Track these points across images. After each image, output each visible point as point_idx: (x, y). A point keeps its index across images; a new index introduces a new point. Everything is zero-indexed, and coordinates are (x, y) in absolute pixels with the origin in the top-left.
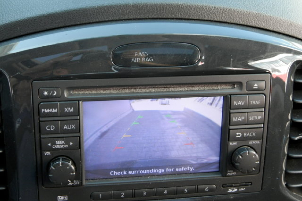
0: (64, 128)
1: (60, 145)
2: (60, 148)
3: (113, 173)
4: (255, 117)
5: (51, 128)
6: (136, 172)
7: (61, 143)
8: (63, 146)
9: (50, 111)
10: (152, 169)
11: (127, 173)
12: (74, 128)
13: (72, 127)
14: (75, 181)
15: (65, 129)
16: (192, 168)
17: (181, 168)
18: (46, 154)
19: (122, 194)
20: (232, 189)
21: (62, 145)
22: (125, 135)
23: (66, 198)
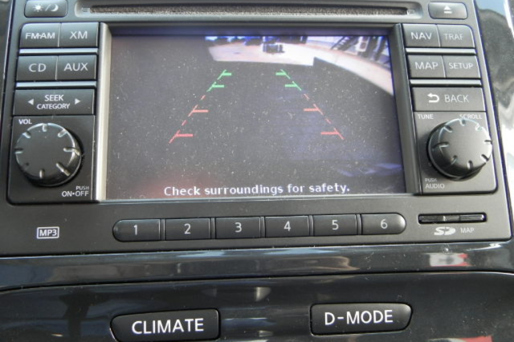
0: (66, 68)
1: (53, 103)
2: (53, 110)
3: (170, 191)
4: (460, 64)
5: (39, 68)
6: (222, 191)
7: (55, 100)
8: (60, 106)
9: (42, 36)
10: (257, 186)
11: (202, 192)
12: (86, 69)
13: (81, 66)
14: (77, 187)
15: (68, 70)
16: (345, 186)
17: (321, 185)
18: (21, 123)
19: (188, 227)
20: (444, 228)
21: (58, 103)
22: (196, 109)
23: (55, 232)
